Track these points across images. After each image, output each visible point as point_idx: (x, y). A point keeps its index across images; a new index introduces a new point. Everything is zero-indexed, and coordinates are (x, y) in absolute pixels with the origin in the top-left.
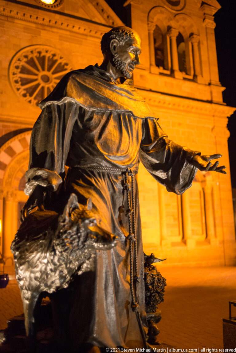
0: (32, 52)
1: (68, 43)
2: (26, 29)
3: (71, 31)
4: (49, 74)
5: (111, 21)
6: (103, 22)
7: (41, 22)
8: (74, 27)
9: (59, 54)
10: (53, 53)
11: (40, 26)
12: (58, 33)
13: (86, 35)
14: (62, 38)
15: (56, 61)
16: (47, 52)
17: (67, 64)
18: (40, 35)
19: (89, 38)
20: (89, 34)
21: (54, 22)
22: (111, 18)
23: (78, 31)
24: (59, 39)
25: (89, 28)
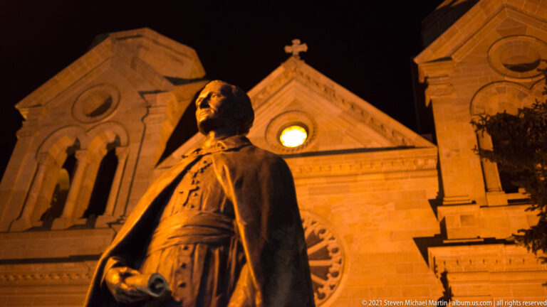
3: (327, 177)
5: (400, 138)
6: (386, 144)
8: (330, 167)
9: (309, 218)
12: (305, 185)
13: (356, 175)
14: (312, 191)
17: (323, 231)
19: (359, 178)
20: (360, 171)
22: (398, 133)
23: (339, 172)
24: (310, 194)
25: (356, 162)
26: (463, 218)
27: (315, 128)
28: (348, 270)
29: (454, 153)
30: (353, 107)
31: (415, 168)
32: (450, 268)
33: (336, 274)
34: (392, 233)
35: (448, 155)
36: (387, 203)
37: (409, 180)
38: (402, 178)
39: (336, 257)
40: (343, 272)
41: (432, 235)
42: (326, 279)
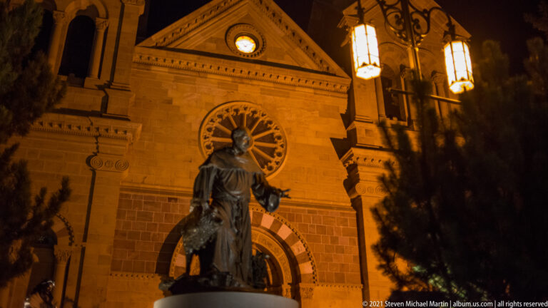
0: (227, 110)
1: (271, 97)
2: (221, 84)
3: (274, 83)
5: (325, 66)
6: (315, 68)
7: (239, 74)
8: (278, 77)
9: (260, 111)
10: (252, 109)
11: (237, 80)
12: (259, 85)
13: (295, 86)
14: (263, 91)
15: (257, 119)
16: (245, 109)
17: (270, 122)
18: (237, 90)
19: (297, 89)
20: (298, 84)
21: (254, 73)
22: (326, 63)
23: (283, 81)
24: (261, 93)
25: (297, 77)
26: (367, 131)
27: (264, 42)
28: (288, 153)
29: (362, 86)
30: (294, 34)
31: (333, 89)
32: (360, 162)
33: (279, 155)
34: (317, 132)
35: (359, 87)
36: (314, 110)
37: (330, 97)
38: (325, 95)
39: (280, 142)
40: (285, 154)
41: (342, 138)
42: (273, 157)
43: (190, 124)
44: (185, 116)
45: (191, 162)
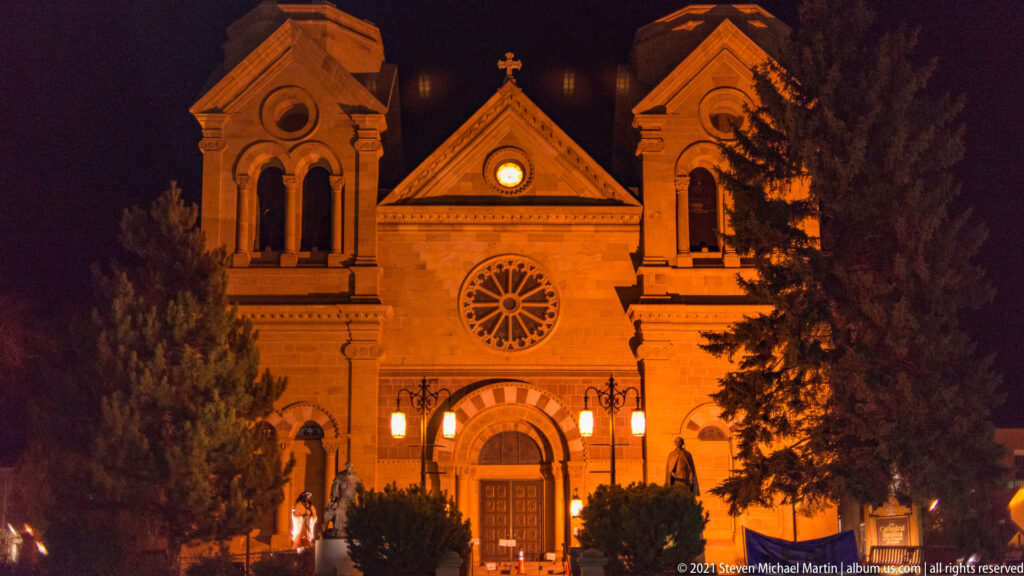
0: (489, 268)
1: (541, 243)
2: (480, 236)
3: (545, 225)
4: (514, 296)
5: (611, 191)
6: (598, 195)
7: (501, 221)
8: (548, 217)
9: (528, 264)
10: (519, 262)
11: (499, 228)
12: (525, 231)
13: (570, 225)
14: (532, 238)
15: (525, 273)
16: (510, 263)
17: (540, 276)
18: (499, 241)
19: (573, 228)
20: (574, 221)
21: (518, 216)
22: (610, 186)
23: (555, 221)
24: (529, 241)
25: (572, 214)
26: (657, 277)
27: (531, 169)
28: (561, 312)
29: (657, 215)
30: (569, 151)
31: (621, 222)
32: (644, 319)
33: (551, 315)
34: (598, 281)
35: (652, 217)
36: (595, 254)
37: (617, 233)
38: (609, 231)
39: (552, 300)
40: (558, 314)
41: (630, 285)
42: (544, 319)
43: (448, 291)
44: (441, 282)
45: (451, 335)
